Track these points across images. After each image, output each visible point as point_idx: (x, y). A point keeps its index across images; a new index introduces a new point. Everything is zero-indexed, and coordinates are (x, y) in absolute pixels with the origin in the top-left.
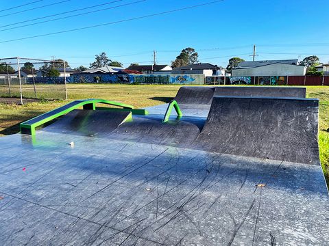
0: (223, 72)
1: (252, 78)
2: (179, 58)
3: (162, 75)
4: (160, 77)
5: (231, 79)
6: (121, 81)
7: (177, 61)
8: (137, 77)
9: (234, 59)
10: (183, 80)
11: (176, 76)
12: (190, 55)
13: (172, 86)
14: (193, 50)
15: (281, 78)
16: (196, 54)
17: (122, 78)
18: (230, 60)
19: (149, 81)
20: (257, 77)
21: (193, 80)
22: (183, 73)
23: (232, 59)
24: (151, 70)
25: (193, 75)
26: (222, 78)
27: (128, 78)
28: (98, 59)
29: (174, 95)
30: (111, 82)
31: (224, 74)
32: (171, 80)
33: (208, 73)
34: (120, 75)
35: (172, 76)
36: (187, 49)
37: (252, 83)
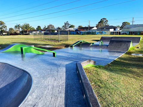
0: (119, 29)
1: (130, 32)
2: (99, 23)
3: (93, 31)
5: (121, 33)
6: (78, 34)
7: (98, 24)
8: (83, 32)
9: (125, 22)
10: (102, 33)
11: (99, 31)
12: (104, 21)
13: (97, 36)
14: (106, 19)
15: (142, 32)
16: (107, 21)
17: (78, 33)
18: (123, 23)
19: (88, 33)
20: (132, 32)
21: (105, 33)
22: (102, 30)
23: (124, 23)
24: (88, 29)
25: (106, 31)
26: (117, 32)
27: (80, 32)
28: (65, 24)
29: (99, 39)
30: (74, 34)
31: (119, 30)
32: (97, 33)
33: (112, 30)
35: (97, 31)
36: (103, 19)
37: (129, 34)
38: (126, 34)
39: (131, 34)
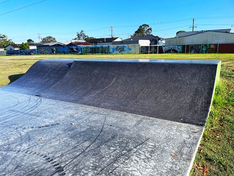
1: (184, 46)
2: (136, 32)
4: (102, 47)
5: (164, 48)
6: (72, 52)
7: (135, 35)
8: (84, 48)
10: (122, 50)
11: (116, 46)
12: (146, 30)
14: (148, 26)
15: (212, 46)
16: (150, 29)
17: (72, 49)
18: (177, 33)
19: (94, 51)
20: (188, 46)
21: (130, 49)
22: (122, 43)
25: (130, 45)
26: (156, 47)
27: (77, 49)
28: (78, 35)
30: (64, 53)
32: (111, 50)
34: (71, 47)
35: (112, 46)
36: (143, 25)
37: (183, 52)
38: (175, 52)
39: (187, 52)
